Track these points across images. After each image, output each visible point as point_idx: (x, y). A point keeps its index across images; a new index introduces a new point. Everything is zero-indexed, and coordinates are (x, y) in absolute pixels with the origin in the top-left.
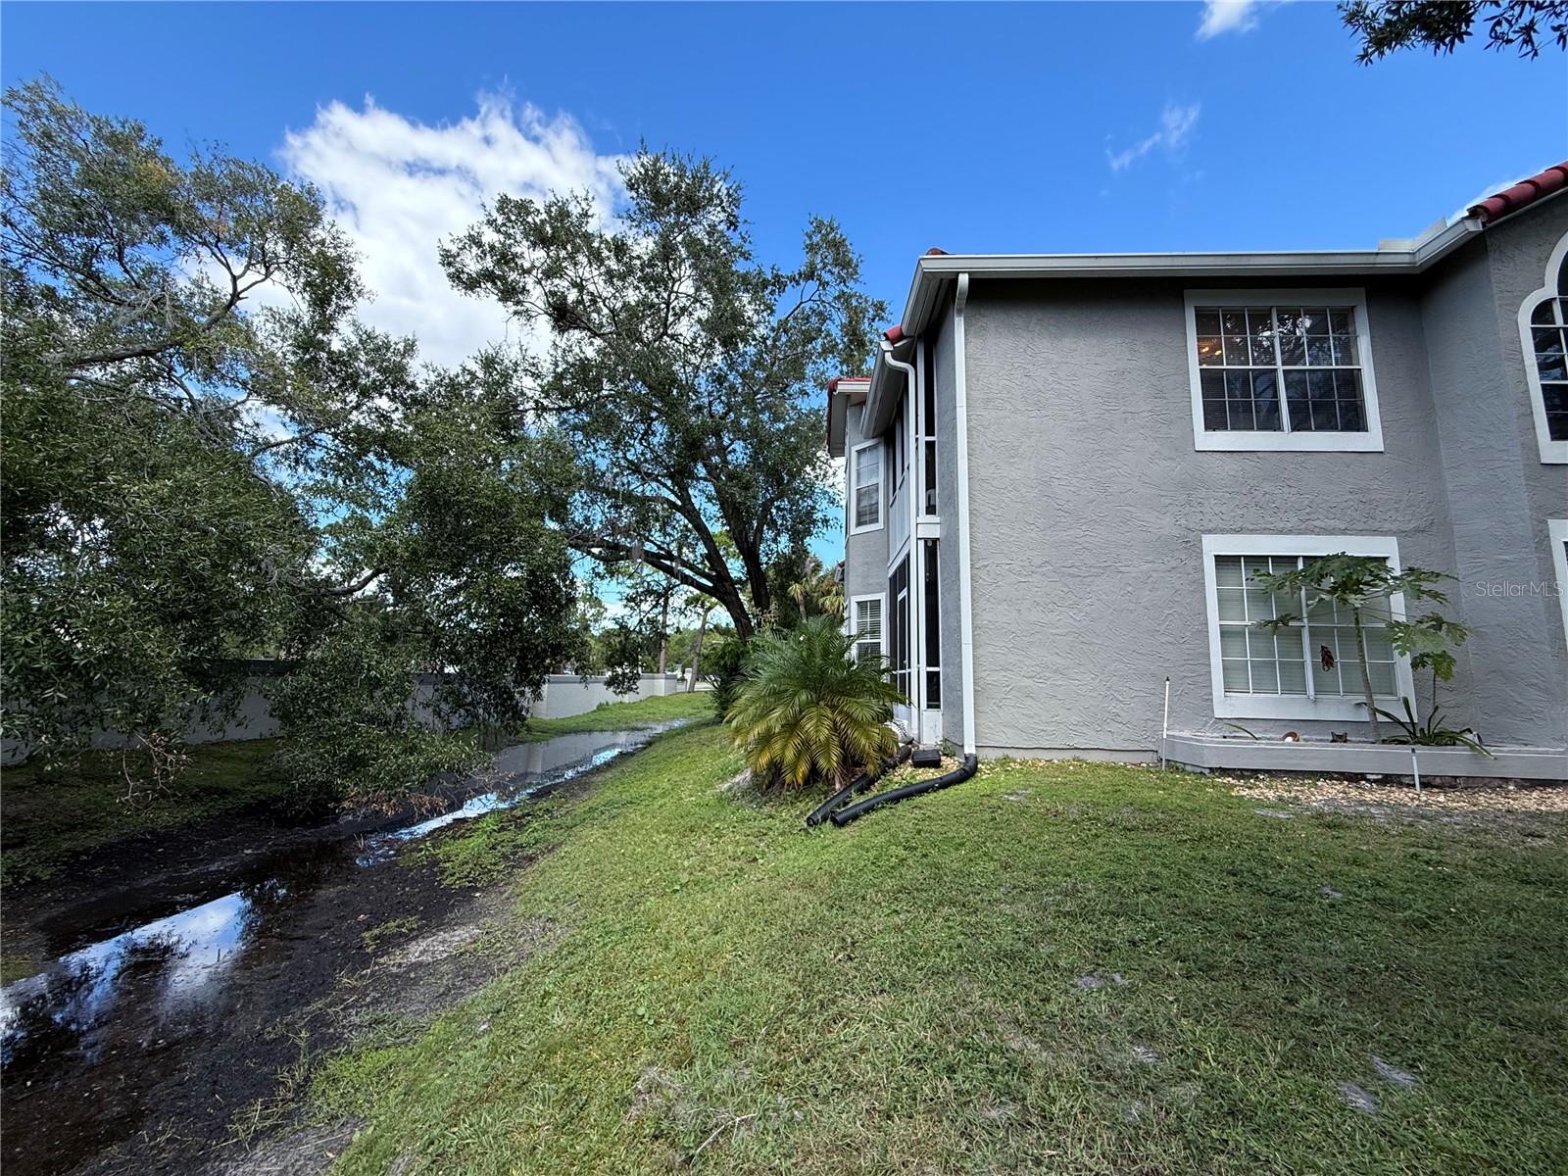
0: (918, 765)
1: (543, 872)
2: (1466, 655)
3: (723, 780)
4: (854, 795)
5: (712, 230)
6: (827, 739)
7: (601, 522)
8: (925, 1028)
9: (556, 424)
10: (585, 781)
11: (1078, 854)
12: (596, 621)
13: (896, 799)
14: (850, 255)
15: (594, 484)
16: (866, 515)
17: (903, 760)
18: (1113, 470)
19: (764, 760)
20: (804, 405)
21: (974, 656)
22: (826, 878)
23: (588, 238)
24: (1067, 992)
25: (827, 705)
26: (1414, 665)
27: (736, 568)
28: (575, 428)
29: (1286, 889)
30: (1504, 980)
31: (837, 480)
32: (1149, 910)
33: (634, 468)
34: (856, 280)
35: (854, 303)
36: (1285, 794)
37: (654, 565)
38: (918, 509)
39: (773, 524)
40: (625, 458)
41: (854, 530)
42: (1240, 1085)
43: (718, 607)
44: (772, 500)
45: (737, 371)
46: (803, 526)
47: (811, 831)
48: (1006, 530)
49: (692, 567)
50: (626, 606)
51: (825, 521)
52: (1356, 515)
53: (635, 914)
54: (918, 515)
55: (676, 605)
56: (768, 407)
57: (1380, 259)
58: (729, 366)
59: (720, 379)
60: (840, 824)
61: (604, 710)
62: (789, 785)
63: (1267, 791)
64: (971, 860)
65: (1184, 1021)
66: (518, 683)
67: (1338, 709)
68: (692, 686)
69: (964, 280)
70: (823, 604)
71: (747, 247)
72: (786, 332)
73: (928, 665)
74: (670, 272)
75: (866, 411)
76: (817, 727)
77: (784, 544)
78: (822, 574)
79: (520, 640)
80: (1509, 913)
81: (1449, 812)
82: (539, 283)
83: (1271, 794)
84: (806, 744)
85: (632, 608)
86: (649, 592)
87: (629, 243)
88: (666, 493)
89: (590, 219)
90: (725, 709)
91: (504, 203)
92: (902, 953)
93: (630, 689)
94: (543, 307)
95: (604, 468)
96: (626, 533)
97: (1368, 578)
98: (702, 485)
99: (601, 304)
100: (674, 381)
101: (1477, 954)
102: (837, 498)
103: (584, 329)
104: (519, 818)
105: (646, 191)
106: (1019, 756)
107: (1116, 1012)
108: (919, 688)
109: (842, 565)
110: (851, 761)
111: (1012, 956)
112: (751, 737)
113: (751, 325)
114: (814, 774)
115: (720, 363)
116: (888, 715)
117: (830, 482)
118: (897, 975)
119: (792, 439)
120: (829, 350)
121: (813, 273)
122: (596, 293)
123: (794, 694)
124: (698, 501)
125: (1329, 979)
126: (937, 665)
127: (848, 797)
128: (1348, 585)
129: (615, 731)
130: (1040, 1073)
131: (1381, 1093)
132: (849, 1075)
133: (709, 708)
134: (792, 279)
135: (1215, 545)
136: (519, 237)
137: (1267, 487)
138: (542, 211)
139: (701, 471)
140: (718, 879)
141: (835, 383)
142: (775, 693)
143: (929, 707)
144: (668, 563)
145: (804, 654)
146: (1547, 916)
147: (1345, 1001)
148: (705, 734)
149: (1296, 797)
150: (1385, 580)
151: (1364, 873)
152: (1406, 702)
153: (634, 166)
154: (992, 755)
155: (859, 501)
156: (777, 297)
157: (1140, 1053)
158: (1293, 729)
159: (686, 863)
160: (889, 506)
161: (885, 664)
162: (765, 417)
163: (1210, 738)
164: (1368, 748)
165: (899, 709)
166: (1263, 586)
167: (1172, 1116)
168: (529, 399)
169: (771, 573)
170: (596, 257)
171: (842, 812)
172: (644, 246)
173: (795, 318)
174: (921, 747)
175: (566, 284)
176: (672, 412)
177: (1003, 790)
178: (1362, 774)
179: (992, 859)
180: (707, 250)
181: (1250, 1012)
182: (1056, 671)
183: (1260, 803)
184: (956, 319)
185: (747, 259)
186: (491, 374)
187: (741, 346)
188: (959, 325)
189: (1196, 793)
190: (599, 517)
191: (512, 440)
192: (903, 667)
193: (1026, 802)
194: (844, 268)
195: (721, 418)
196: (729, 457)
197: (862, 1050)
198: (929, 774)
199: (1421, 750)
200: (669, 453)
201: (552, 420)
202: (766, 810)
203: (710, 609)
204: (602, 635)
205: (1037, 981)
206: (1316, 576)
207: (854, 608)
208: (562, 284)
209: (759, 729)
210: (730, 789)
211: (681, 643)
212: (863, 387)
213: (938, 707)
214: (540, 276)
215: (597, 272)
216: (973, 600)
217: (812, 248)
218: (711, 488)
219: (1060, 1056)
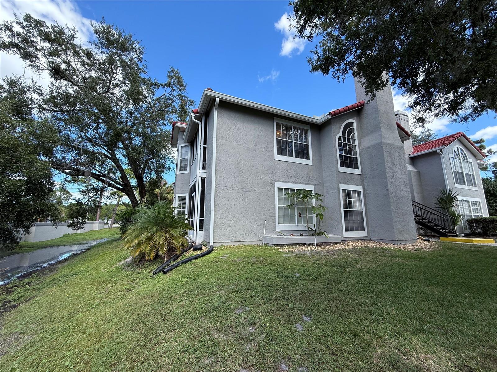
0: (194, 250)
1: (21, 311)
2: (325, 213)
3: (120, 261)
4: (171, 262)
5: (132, 60)
6: (163, 243)
7: (71, 160)
8: (188, 339)
9: (50, 116)
10: (52, 268)
11: (240, 273)
12: (66, 200)
13: (186, 262)
14: (183, 83)
15: (68, 144)
16: (183, 168)
17: (189, 249)
18: (255, 162)
19: (137, 252)
20: (164, 128)
21: (214, 214)
22: (158, 293)
23: (73, 45)
24: (233, 315)
25: (164, 231)
26: (316, 216)
27: (133, 182)
28: (60, 120)
29: (288, 275)
30: (328, 290)
31: (174, 155)
32: (256, 286)
33: (90, 140)
34: (185, 91)
35: (184, 99)
36: (290, 250)
37: (96, 179)
38: (200, 167)
39: (149, 167)
40: (86, 135)
41: (178, 172)
42: (274, 331)
43: (125, 196)
44: (149, 159)
45: (139, 112)
46: (161, 169)
47: (154, 276)
48: (226, 177)
49: (113, 180)
50: (81, 194)
51: (169, 168)
52: (307, 180)
53: (70, 322)
54: (200, 169)
55: (105, 195)
56: (150, 127)
57: (313, 120)
58: (135, 109)
59: (131, 113)
60: (165, 273)
61: (67, 237)
62: (147, 260)
63: (286, 250)
64: (209, 279)
65: (262, 317)
66: (15, 226)
67: (302, 228)
68: (111, 225)
69: (217, 100)
70: (167, 197)
71: (145, 69)
72: (159, 102)
73: (200, 217)
74: (112, 70)
75: (185, 134)
76: (159, 239)
77: (153, 175)
78: (167, 186)
79: (19, 208)
80: (330, 274)
81: (321, 251)
82: (45, 56)
83: (287, 250)
84: (155, 245)
85: (84, 195)
86: (94, 189)
87: (94, 53)
88: (104, 152)
89: (75, 39)
90: (124, 234)
91: (28, 18)
92: (183, 314)
93: (80, 228)
94: (47, 67)
95: (74, 138)
96: (83, 165)
97: (308, 195)
98: (120, 150)
99: (78, 73)
100: (111, 110)
101: (324, 284)
102: (174, 161)
103: (69, 81)
104: (10, 288)
105: (103, 37)
106: (225, 244)
107: (245, 318)
108: (197, 224)
109: (174, 184)
110: (171, 250)
111: (218, 308)
112: (133, 244)
113: (145, 97)
114: (157, 256)
115: (132, 108)
116: (186, 234)
117: (172, 155)
118: (180, 323)
119: (159, 139)
120: (174, 112)
121: (170, 85)
122: (75, 68)
123: (151, 228)
124: (119, 156)
125: (296, 297)
126: (203, 217)
127: (169, 263)
128: (305, 197)
129: (71, 245)
130: (223, 344)
131: (304, 325)
132: (159, 363)
133: (118, 234)
134: (162, 85)
135: (278, 185)
136: (35, 34)
137: (289, 171)
138: (50, 27)
139: (121, 145)
140: (113, 300)
141: (175, 123)
142: (143, 228)
143: (200, 231)
144: (104, 178)
145: (156, 214)
146: (336, 274)
147: (298, 303)
148: (115, 244)
149: (292, 250)
150: (311, 196)
151: (304, 268)
152: (314, 225)
153: (98, 26)
154: (218, 245)
155: (181, 163)
156: (156, 90)
157: (251, 330)
158: (292, 233)
159: (99, 296)
160: (191, 165)
161: (186, 217)
162: (149, 130)
163: (274, 236)
164: (307, 237)
165: (190, 232)
166: (288, 196)
167: (257, 346)
168: (35, 103)
169: (148, 185)
170: (77, 54)
171: (167, 268)
172: (101, 56)
173: (162, 99)
174: (196, 244)
175: (60, 60)
176: (109, 122)
177: (220, 256)
178: (306, 243)
179: (215, 278)
180: (129, 66)
181: (278, 310)
182: (238, 219)
183: (285, 253)
184: (215, 111)
185: (145, 74)
186: (13, 88)
187: (140, 103)
188: (216, 113)
189: (270, 252)
190: (70, 157)
191: (23, 119)
192: (192, 218)
193: (226, 259)
194: (181, 86)
195: (131, 127)
196: (133, 142)
197: (165, 353)
198: (198, 252)
199: (317, 237)
200: (106, 137)
201: (48, 115)
202: (137, 271)
203: (121, 197)
204: (68, 206)
205: (225, 314)
206: (298, 194)
207: (177, 198)
208: (59, 60)
209: (136, 241)
210: (123, 264)
211: (108, 209)
212: (185, 126)
213: (203, 230)
214: (46, 54)
215: (77, 61)
216: (215, 197)
217: (169, 77)
218: (124, 152)
219: (229, 337)
